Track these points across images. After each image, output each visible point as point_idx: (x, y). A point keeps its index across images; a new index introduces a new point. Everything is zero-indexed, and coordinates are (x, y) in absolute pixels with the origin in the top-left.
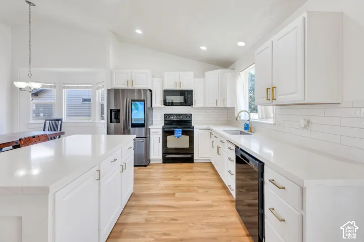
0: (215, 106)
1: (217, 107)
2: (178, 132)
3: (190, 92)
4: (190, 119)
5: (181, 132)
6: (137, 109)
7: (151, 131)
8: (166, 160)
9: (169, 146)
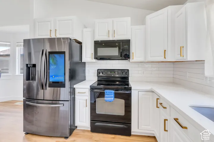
0: (162, 59)
1: (165, 60)
2: (110, 94)
3: (127, 42)
4: (126, 76)
5: (113, 95)
6: (56, 64)
7: (77, 91)
8: (94, 129)
9: (99, 111)
